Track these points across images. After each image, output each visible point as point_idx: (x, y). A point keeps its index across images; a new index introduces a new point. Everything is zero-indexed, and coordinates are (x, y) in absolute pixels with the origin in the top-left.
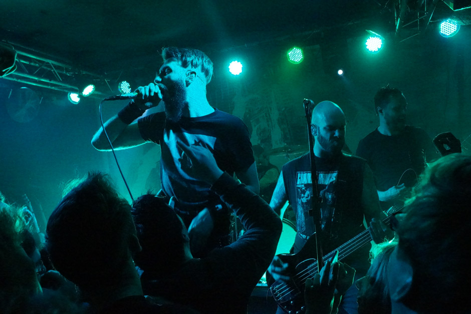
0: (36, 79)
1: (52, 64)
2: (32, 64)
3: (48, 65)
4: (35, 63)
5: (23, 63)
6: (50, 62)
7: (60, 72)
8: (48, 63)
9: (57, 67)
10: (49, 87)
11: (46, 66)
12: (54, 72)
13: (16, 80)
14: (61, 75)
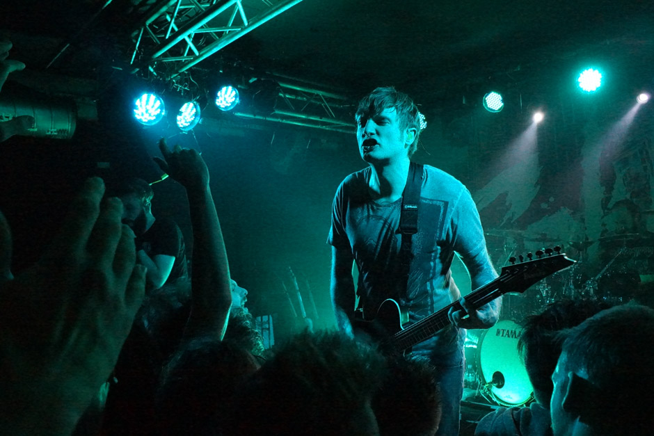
0: (304, 117)
1: (323, 96)
2: (299, 98)
3: (318, 98)
4: (303, 96)
5: (288, 98)
6: (321, 93)
7: (334, 106)
8: (318, 95)
9: (329, 100)
10: (319, 127)
11: (315, 99)
12: (326, 106)
13: (281, 121)
14: (334, 109)
